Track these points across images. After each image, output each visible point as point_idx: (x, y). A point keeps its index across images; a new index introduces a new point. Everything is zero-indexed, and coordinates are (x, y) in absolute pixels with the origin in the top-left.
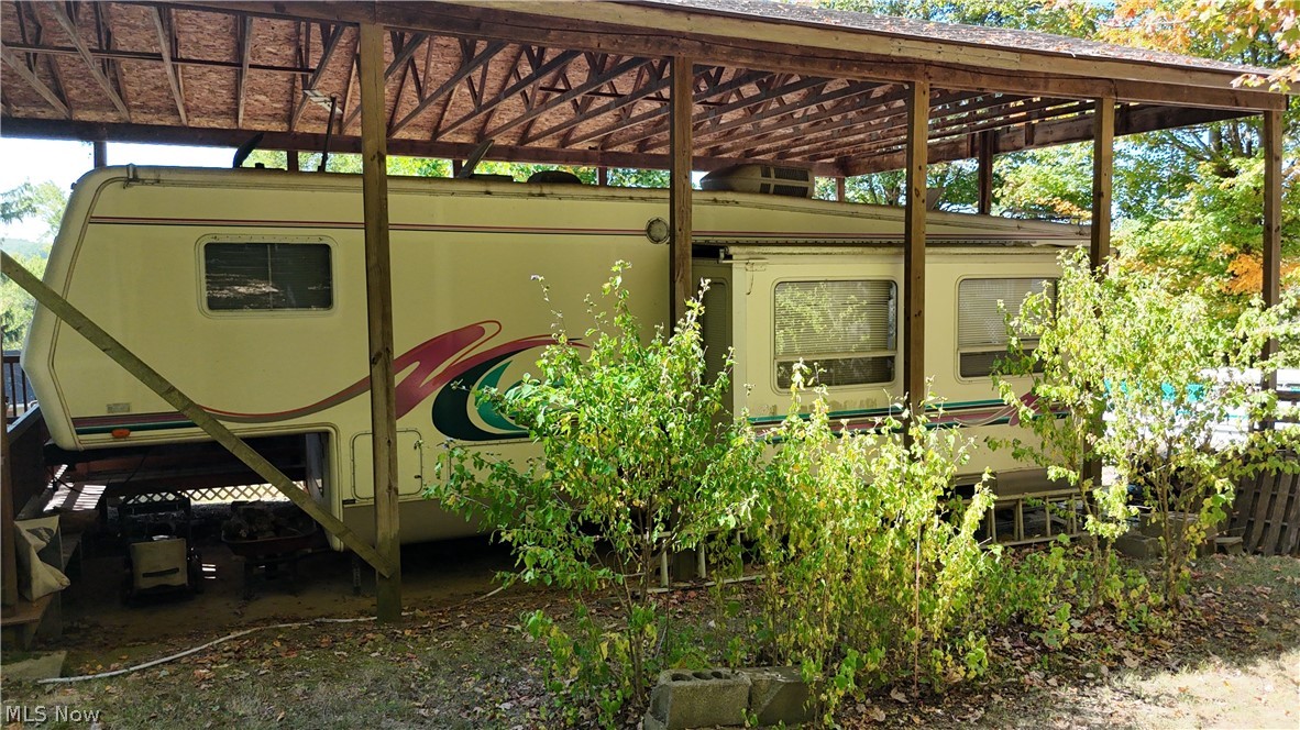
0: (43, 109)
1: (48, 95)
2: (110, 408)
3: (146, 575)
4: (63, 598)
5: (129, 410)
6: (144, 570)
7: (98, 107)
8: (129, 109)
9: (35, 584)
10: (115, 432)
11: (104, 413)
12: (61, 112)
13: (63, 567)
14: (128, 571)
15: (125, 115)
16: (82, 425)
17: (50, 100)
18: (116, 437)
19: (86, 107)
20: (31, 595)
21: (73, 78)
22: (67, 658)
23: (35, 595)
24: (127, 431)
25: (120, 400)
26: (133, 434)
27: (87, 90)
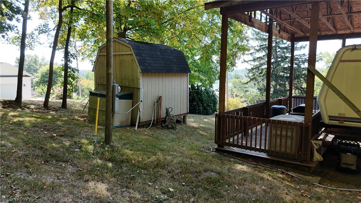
0: (329, 32)
1: (332, 28)
2: (339, 114)
3: (344, 163)
4: (320, 163)
5: (344, 116)
6: (343, 162)
7: (345, 29)
8: (354, 28)
9: (314, 157)
10: (340, 121)
11: (337, 115)
12: (334, 32)
13: (322, 155)
14: (338, 161)
15: (352, 30)
16: (331, 118)
17: (332, 29)
18: (340, 123)
19: (341, 30)
20: (313, 160)
21: (338, 22)
22: (320, 180)
23: (314, 161)
24: (343, 121)
25: (342, 112)
26: (345, 122)
27: (342, 25)
